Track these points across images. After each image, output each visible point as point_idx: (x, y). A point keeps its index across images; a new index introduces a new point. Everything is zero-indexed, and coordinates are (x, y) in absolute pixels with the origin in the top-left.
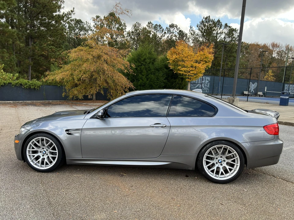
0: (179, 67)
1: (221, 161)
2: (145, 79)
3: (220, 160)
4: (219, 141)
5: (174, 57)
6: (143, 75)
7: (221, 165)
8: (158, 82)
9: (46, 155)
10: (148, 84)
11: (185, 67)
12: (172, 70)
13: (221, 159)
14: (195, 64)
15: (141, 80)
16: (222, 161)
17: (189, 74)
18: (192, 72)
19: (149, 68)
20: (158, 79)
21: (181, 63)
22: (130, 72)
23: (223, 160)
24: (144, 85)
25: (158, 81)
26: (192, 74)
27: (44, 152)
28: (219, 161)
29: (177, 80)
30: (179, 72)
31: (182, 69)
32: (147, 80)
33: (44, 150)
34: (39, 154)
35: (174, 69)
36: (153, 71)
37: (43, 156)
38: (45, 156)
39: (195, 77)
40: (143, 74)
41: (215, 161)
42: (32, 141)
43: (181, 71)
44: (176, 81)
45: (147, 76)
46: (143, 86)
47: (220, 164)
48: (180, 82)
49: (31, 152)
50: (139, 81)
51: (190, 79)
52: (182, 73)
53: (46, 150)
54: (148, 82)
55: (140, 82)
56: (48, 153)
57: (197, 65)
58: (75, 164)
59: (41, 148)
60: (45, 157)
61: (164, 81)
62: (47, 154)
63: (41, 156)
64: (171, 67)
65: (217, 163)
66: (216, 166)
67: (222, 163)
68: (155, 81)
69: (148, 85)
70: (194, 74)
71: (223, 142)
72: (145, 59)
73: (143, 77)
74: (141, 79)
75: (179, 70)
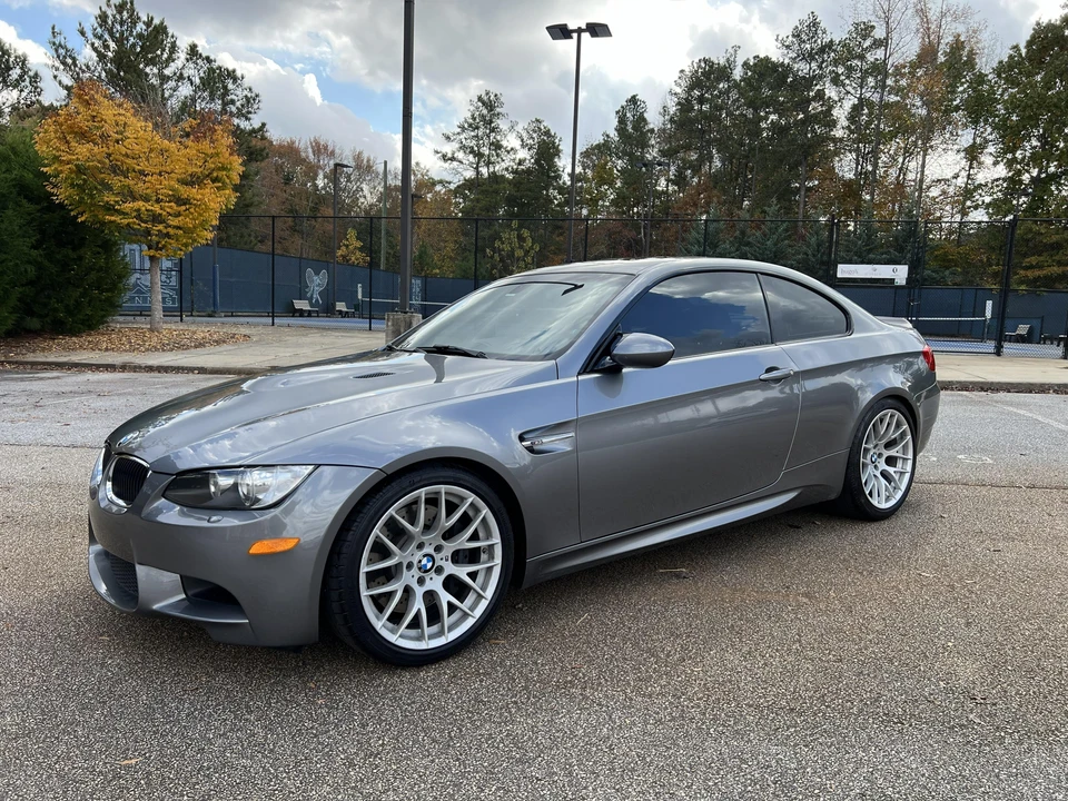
0: (110, 198)
5: (83, 150)
9: (434, 575)
11: (147, 199)
12: (61, 205)
14: (185, 191)
17: (161, 227)
18: (174, 222)
21: (116, 182)
26: (178, 228)
27: (424, 561)
30: (113, 218)
31: (128, 206)
33: (424, 551)
35: (81, 201)
37: (421, 581)
38: (428, 580)
42: (384, 519)
43: (119, 212)
44: (80, 258)
52: (125, 221)
56: (443, 563)
57: (193, 192)
60: (435, 583)
61: (34, 253)
62: (439, 570)
63: (415, 584)
64: (62, 194)
70: (181, 229)
75: (109, 209)
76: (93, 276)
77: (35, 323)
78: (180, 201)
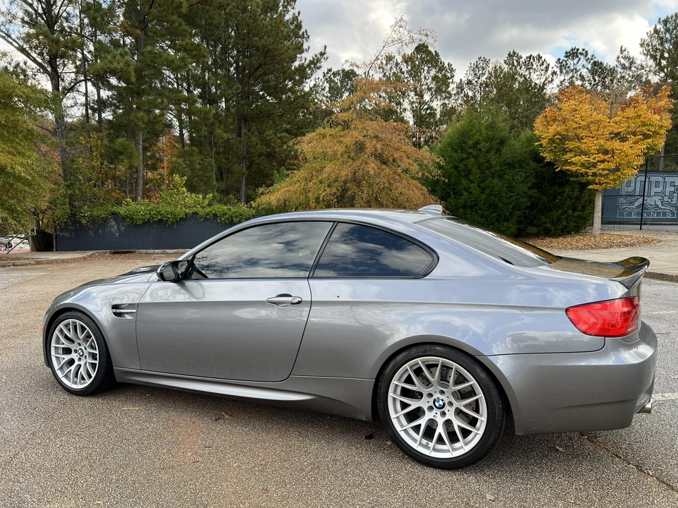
0: (568, 156)
1: (441, 403)
2: (476, 190)
3: (438, 402)
4: (427, 347)
5: (553, 129)
6: (472, 182)
7: (443, 414)
8: (511, 197)
9: (83, 359)
10: (483, 202)
11: (585, 153)
12: (551, 164)
13: (441, 397)
14: (610, 145)
15: (465, 193)
16: (444, 404)
17: (594, 170)
18: (602, 166)
19: (488, 162)
20: (510, 187)
21: (570, 145)
22: (434, 176)
23: (446, 401)
24: (475, 205)
25: (510, 194)
26: (603, 170)
27: (80, 351)
28: (437, 404)
29: (568, 189)
30: (567, 168)
31: (573, 159)
32: (483, 192)
33: (81, 347)
34: (74, 356)
35: (555, 160)
36: (498, 168)
37: (80, 359)
39: (612, 178)
40: (471, 177)
41: (424, 403)
42: (58, 328)
43: (572, 163)
44: (564, 192)
45: (483, 181)
46: (471, 207)
47: (439, 412)
48: (576, 193)
49: (61, 351)
50: (462, 195)
51: (601, 184)
52: (575, 169)
53: (83, 348)
54: (484, 196)
55: (463, 197)
57: (616, 144)
58: (131, 382)
59: (76, 344)
60: (82, 362)
61: (530, 192)
62: (85, 358)
63: (76, 360)
64: (548, 157)
65: (431, 408)
66: (428, 415)
67: (445, 410)
68: (503, 195)
69: (484, 204)
70: (608, 170)
71: (438, 348)
72: (477, 143)
73: (472, 185)
74: (466, 190)
75: (566, 162)
76: (568, 202)
77: (533, 230)
78: (606, 152)
